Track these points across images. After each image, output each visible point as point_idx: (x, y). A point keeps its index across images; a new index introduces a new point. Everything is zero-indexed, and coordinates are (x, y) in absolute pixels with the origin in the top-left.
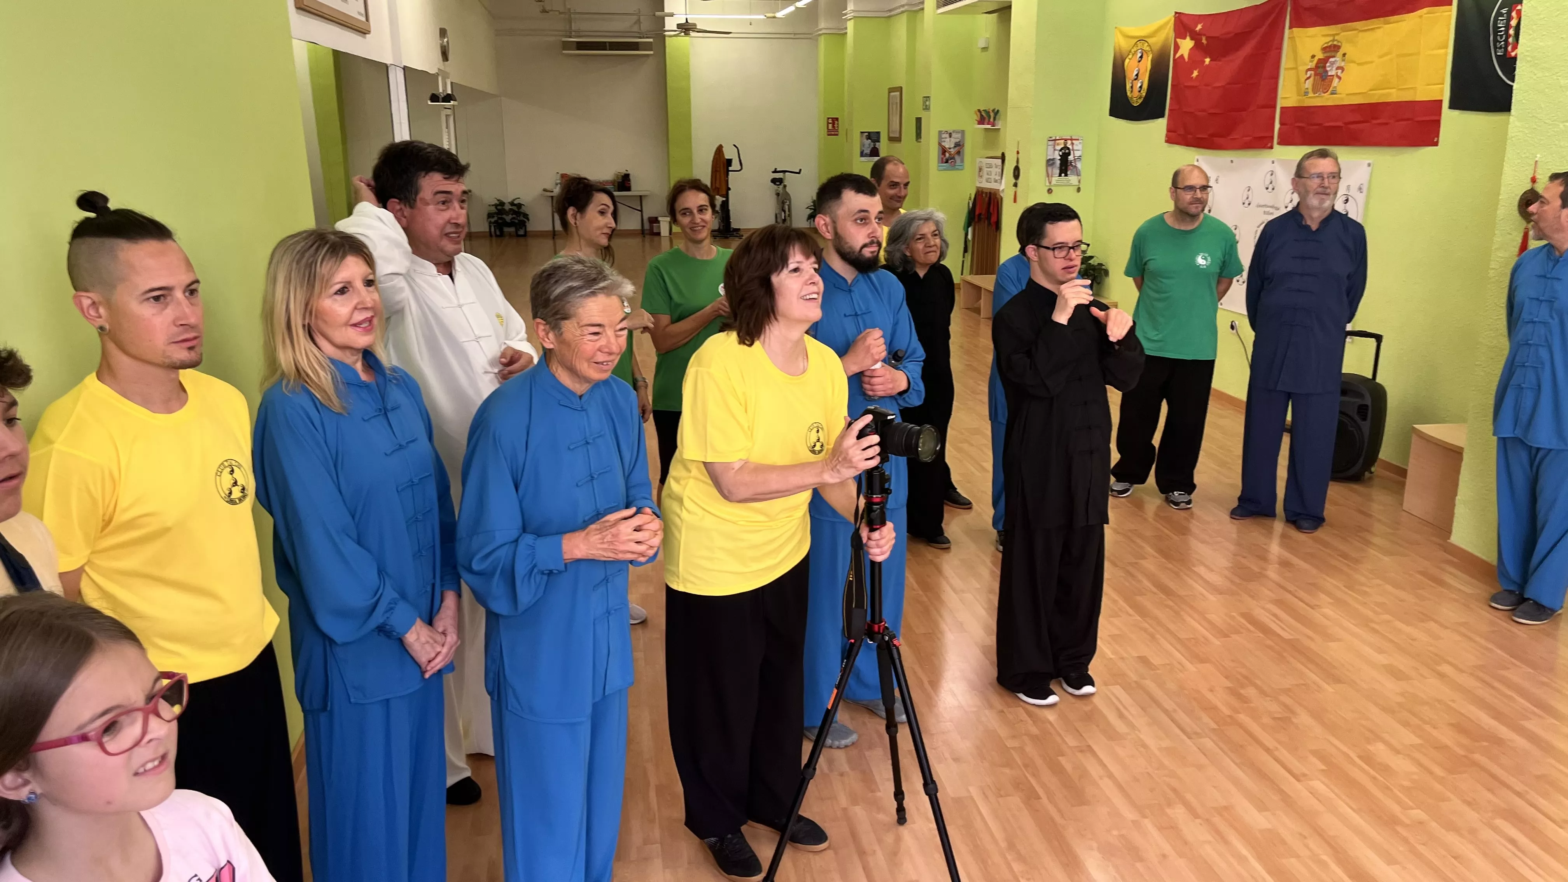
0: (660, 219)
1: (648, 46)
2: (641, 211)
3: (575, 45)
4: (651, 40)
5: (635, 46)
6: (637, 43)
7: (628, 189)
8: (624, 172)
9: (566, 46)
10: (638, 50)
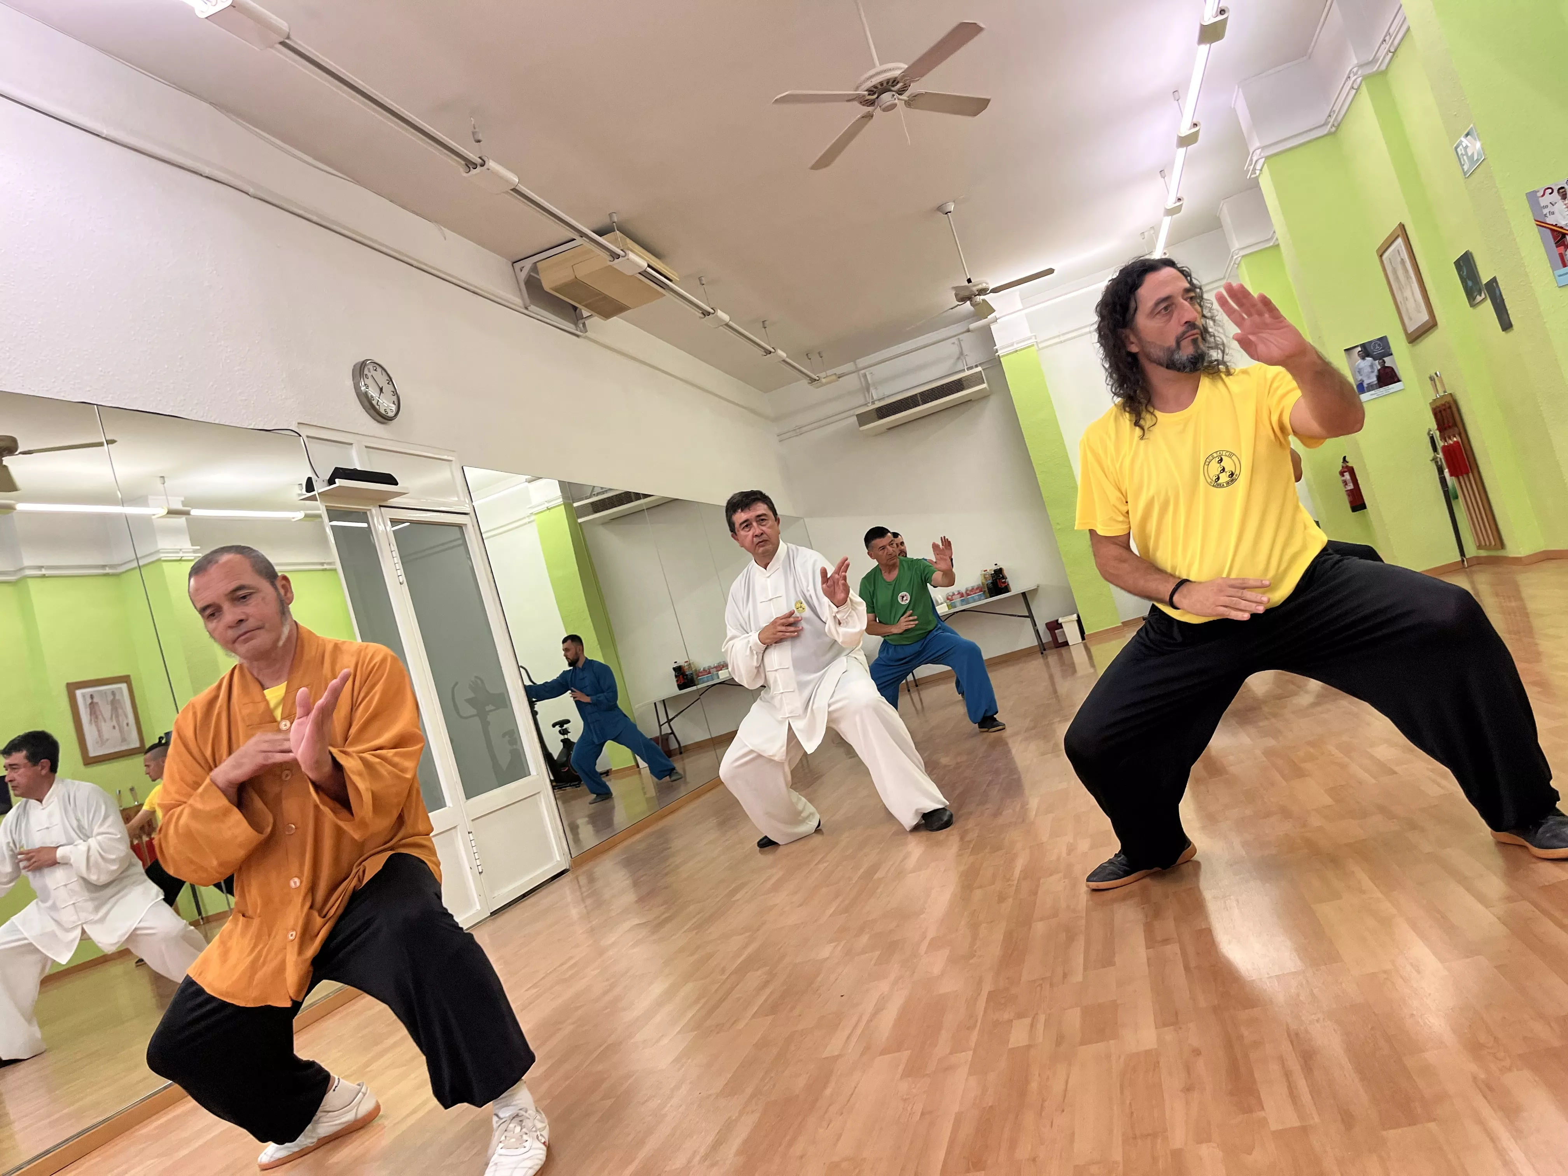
0: (1060, 621)
1: (977, 379)
2: (1031, 616)
3: (874, 415)
4: (979, 369)
5: (958, 386)
6: (960, 380)
7: (1007, 589)
8: (991, 568)
9: (863, 419)
10: (962, 389)
